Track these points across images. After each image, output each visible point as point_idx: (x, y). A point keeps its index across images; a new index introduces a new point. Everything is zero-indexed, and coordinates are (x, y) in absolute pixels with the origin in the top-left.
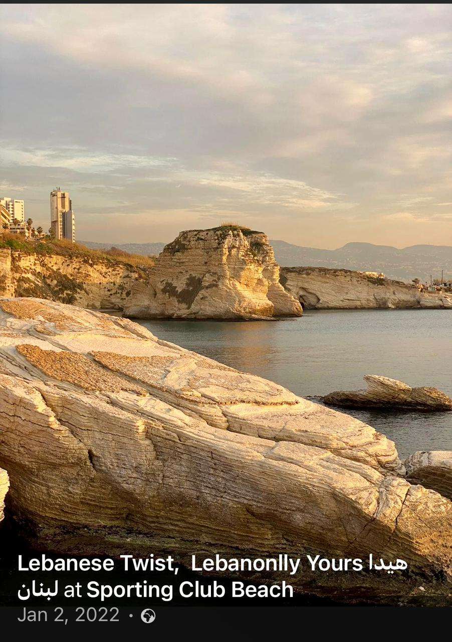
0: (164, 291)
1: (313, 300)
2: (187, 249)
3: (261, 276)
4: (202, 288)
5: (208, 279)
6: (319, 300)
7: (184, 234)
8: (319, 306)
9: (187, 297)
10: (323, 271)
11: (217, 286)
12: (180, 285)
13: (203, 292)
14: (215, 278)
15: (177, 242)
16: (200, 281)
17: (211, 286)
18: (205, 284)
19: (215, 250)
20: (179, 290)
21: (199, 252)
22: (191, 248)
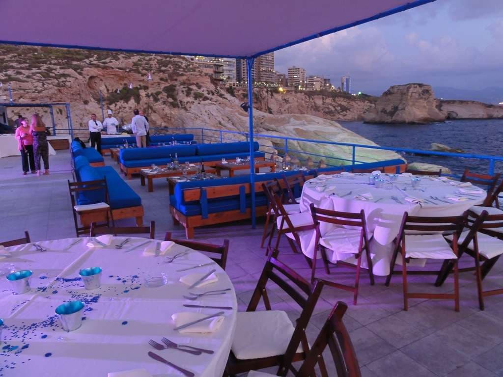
0: (382, 112)
1: (454, 115)
2: (393, 94)
3: (426, 105)
4: (398, 110)
5: (400, 107)
6: (457, 115)
7: (392, 87)
8: (457, 117)
9: (392, 114)
10: (462, 102)
11: (404, 109)
12: (389, 109)
13: (398, 112)
14: (404, 106)
15: (389, 91)
16: (397, 107)
17: (402, 109)
18: (399, 108)
19: (405, 94)
20: (388, 111)
21: (398, 95)
22: (395, 93)
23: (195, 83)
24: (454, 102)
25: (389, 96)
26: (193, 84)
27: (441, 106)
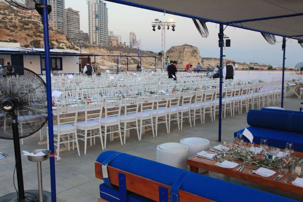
2: (174, 52)
5: (179, 61)
7: (173, 47)
10: (215, 59)
15: (170, 49)
17: (180, 63)
18: (179, 62)
19: (182, 52)
21: (177, 53)
22: (175, 52)
23: (55, 39)
24: (210, 59)
26: (54, 40)
27: (203, 61)
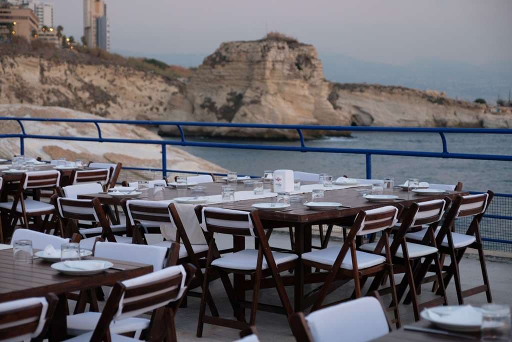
0: (203, 107)
1: (366, 120)
2: (228, 61)
3: (307, 93)
4: (243, 104)
5: (249, 95)
6: (372, 119)
7: (226, 46)
8: (373, 126)
9: (228, 113)
10: (379, 89)
11: (259, 102)
12: (221, 100)
13: (243, 109)
14: (256, 94)
15: (218, 53)
16: (241, 96)
17: (253, 102)
18: (246, 100)
19: (259, 62)
20: (219, 105)
21: (241, 65)
22: (233, 61)
24: (363, 87)
25: (220, 69)
27: (338, 96)
